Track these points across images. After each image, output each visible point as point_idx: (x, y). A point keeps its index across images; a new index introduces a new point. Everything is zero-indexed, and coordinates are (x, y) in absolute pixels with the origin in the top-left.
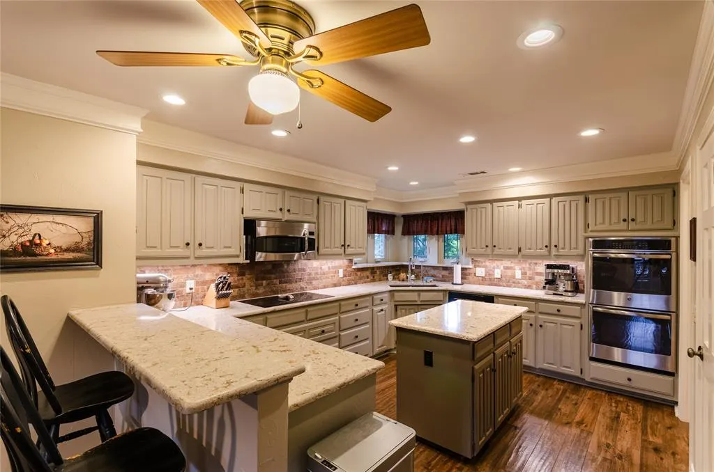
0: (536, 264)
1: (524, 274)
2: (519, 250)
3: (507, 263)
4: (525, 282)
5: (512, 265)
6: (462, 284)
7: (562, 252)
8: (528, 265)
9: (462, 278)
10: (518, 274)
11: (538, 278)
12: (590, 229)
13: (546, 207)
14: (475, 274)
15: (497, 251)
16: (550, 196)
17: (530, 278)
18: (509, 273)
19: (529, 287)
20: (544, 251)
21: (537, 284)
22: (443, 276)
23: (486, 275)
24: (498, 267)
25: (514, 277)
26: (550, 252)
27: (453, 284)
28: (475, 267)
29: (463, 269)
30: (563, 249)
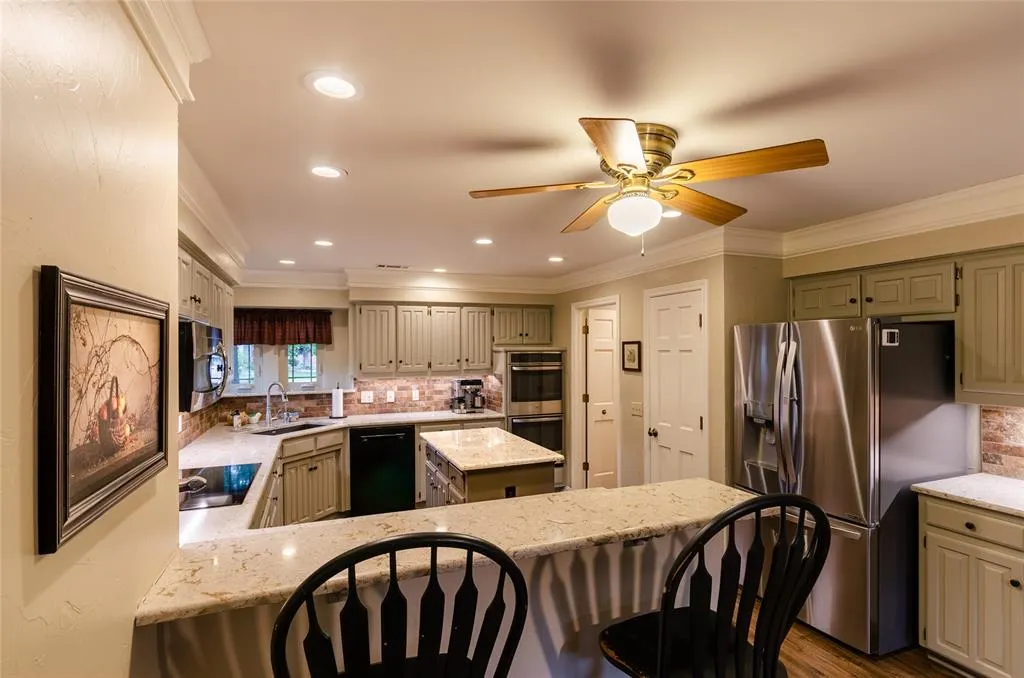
0: (435, 381)
1: (422, 394)
2: (430, 365)
3: (402, 382)
4: (423, 404)
5: (409, 384)
6: (345, 417)
7: (472, 366)
8: (426, 384)
9: (344, 408)
10: (415, 395)
11: (437, 397)
12: (496, 342)
13: (457, 315)
14: (359, 401)
15: (403, 367)
16: (461, 305)
17: (429, 398)
18: (405, 394)
19: (427, 409)
20: (455, 366)
21: (436, 404)
22: (306, 409)
23: (375, 400)
24: (391, 389)
25: (410, 398)
26: (460, 366)
27: (331, 418)
28: (359, 390)
29: (345, 394)
30: (473, 362)
